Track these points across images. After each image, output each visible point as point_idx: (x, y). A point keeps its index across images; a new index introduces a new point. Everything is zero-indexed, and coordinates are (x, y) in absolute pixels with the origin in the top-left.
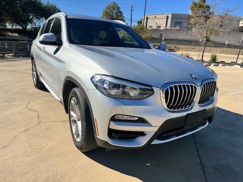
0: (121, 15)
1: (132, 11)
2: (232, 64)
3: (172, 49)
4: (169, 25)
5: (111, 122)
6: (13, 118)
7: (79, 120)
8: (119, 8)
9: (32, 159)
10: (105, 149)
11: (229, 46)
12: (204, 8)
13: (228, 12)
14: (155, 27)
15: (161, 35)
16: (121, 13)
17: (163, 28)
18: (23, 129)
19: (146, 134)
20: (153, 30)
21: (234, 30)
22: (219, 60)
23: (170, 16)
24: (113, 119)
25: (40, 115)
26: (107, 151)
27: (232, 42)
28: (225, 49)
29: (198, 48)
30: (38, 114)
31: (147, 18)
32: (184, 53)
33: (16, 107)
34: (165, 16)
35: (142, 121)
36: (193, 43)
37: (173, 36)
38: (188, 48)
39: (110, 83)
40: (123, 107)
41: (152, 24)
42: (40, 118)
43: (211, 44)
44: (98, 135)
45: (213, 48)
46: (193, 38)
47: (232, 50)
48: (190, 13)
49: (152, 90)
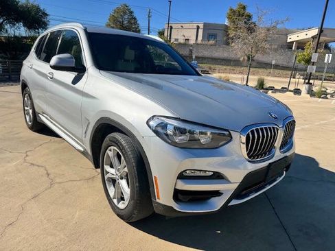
0: (136, 23)
1: (149, 17)
2: (284, 90)
3: (205, 71)
4: (200, 38)
5: (179, 181)
6: (9, 179)
7: (122, 178)
8: (131, 12)
9: (58, 239)
10: (165, 216)
11: (277, 67)
12: (244, 17)
13: (277, 24)
14: (182, 41)
15: (191, 51)
16: (135, 19)
17: (192, 42)
18: (30, 196)
19: (222, 194)
20: (180, 44)
21: (282, 47)
22: (267, 85)
23: (201, 26)
24: (182, 176)
25: (49, 172)
26: (167, 218)
27: (280, 63)
28: (272, 71)
29: (239, 69)
30: (46, 169)
31: (171, 28)
32: (223, 75)
33: (9, 162)
34: (195, 26)
35: (217, 176)
36: (232, 63)
37: (206, 53)
38: (225, 69)
39: (176, 128)
40: (196, 159)
41: (178, 36)
42: (51, 176)
43: (254, 64)
44: (159, 198)
45: (257, 69)
46: (232, 56)
47: (281, 71)
48: (227, 23)
49: (230, 135)
